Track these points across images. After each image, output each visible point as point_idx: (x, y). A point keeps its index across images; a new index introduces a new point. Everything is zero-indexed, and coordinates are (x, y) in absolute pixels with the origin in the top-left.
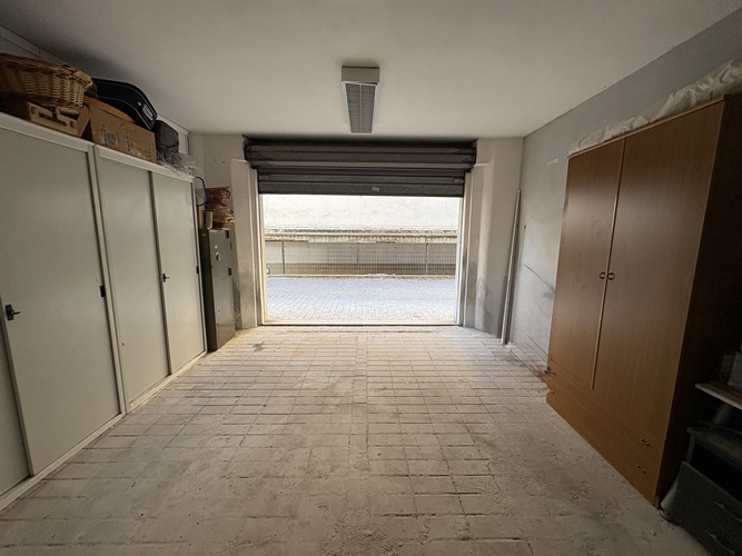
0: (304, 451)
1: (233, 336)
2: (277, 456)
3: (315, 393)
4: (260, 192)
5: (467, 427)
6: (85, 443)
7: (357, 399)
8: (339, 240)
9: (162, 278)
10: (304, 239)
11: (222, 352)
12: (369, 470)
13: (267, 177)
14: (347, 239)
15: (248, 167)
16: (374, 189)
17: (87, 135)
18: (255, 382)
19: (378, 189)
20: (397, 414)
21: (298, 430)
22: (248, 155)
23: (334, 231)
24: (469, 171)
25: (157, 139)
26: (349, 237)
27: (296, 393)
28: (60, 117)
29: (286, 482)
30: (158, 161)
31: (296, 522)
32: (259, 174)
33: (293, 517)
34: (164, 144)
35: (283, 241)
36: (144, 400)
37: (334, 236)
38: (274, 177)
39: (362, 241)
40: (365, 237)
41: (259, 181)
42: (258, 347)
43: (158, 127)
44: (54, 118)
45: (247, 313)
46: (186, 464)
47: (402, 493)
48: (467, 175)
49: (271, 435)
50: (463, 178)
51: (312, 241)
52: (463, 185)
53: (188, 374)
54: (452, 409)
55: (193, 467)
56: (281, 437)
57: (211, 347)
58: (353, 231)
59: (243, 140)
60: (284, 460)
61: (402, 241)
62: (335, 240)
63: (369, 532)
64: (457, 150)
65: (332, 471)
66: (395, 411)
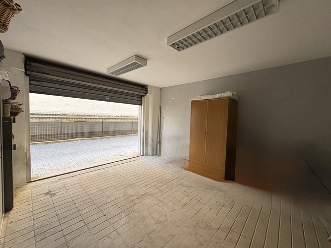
0: (149, 218)
5: (182, 185)
7: (142, 193)
12: (175, 210)
13: (38, 83)
15: (24, 74)
16: (107, 98)
18: (81, 210)
19: (109, 99)
20: (161, 191)
21: (136, 214)
29: (157, 231)
31: (177, 237)
32: (31, 80)
33: (174, 236)
39: (65, 120)
40: (66, 118)
48: (143, 98)
49: (127, 222)
52: (141, 101)
56: (133, 221)
59: (23, 56)
61: (90, 120)
63: (195, 223)
65: (166, 217)
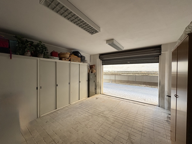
0: (88, 121)
1: (94, 95)
2: (83, 120)
3: (99, 111)
4: (102, 65)
5: (129, 135)
6: (64, 107)
7: (107, 116)
8: (130, 74)
9: (80, 82)
10: (120, 74)
11: (90, 98)
12: (96, 131)
13: (104, 62)
14: (132, 74)
15: (100, 60)
16: (128, 62)
17: (70, 61)
18: (91, 105)
20: (113, 123)
21: (90, 117)
22: (100, 58)
23: (130, 72)
24: (160, 54)
25: (81, 59)
26: (133, 73)
27: (96, 110)
28: (66, 59)
29: (81, 125)
30: (81, 62)
31: (77, 132)
32: (102, 61)
33: (77, 131)
34: (82, 59)
35: (115, 74)
36: (74, 103)
37: (128, 73)
38: (105, 61)
39: (137, 75)
41: (102, 62)
42: (97, 98)
43: (81, 57)
44: (65, 59)
45: (98, 91)
46: (71, 115)
47: (98, 139)
48: (160, 56)
49: (85, 116)
50: (159, 57)
51: (122, 74)
52: (159, 59)
53: (82, 101)
54: (130, 129)
55: (72, 116)
56: (86, 117)
57: (89, 97)
58: (136, 72)
59: (99, 55)
60: (84, 121)
62: (129, 74)
63: (86, 142)
64: (153, 49)
65: (89, 128)
66: (113, 122)
